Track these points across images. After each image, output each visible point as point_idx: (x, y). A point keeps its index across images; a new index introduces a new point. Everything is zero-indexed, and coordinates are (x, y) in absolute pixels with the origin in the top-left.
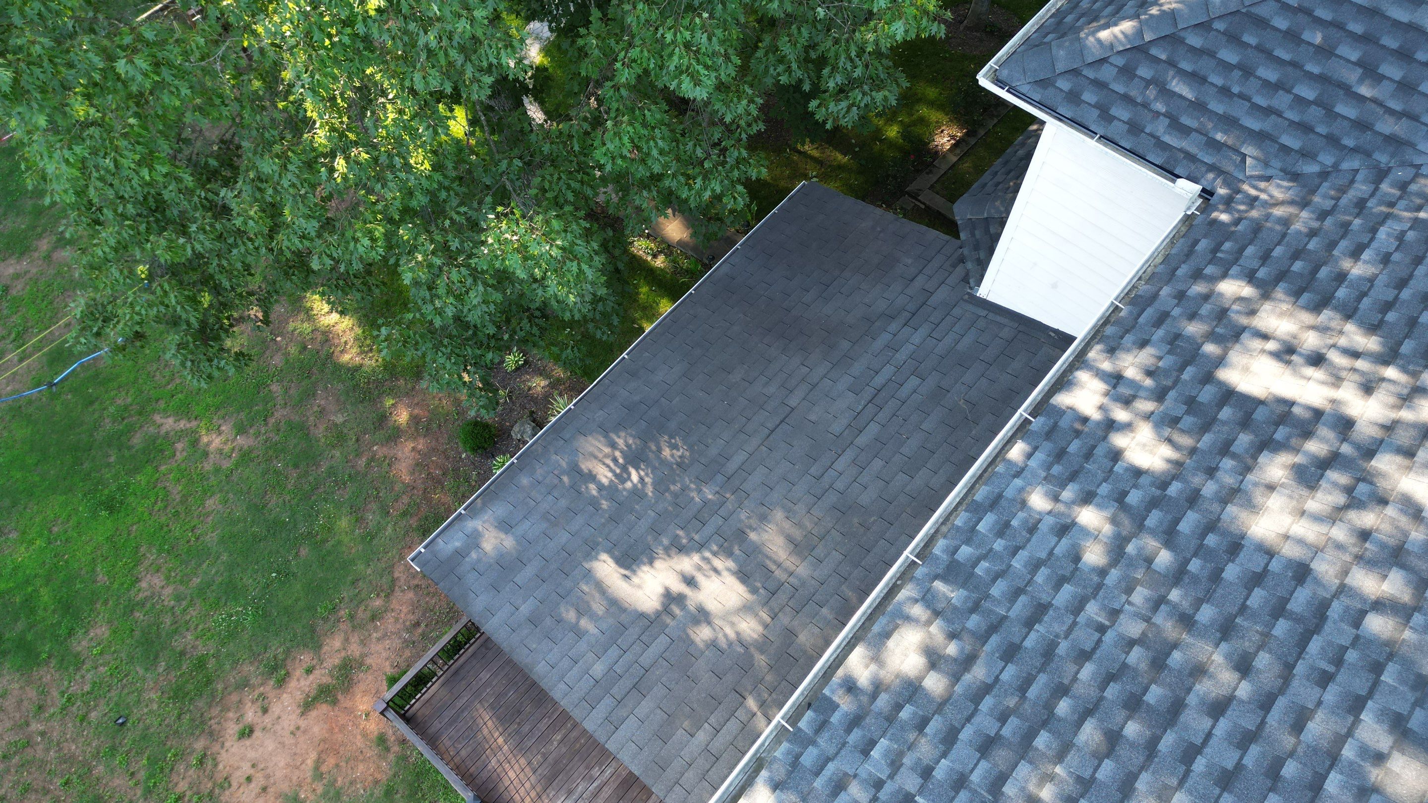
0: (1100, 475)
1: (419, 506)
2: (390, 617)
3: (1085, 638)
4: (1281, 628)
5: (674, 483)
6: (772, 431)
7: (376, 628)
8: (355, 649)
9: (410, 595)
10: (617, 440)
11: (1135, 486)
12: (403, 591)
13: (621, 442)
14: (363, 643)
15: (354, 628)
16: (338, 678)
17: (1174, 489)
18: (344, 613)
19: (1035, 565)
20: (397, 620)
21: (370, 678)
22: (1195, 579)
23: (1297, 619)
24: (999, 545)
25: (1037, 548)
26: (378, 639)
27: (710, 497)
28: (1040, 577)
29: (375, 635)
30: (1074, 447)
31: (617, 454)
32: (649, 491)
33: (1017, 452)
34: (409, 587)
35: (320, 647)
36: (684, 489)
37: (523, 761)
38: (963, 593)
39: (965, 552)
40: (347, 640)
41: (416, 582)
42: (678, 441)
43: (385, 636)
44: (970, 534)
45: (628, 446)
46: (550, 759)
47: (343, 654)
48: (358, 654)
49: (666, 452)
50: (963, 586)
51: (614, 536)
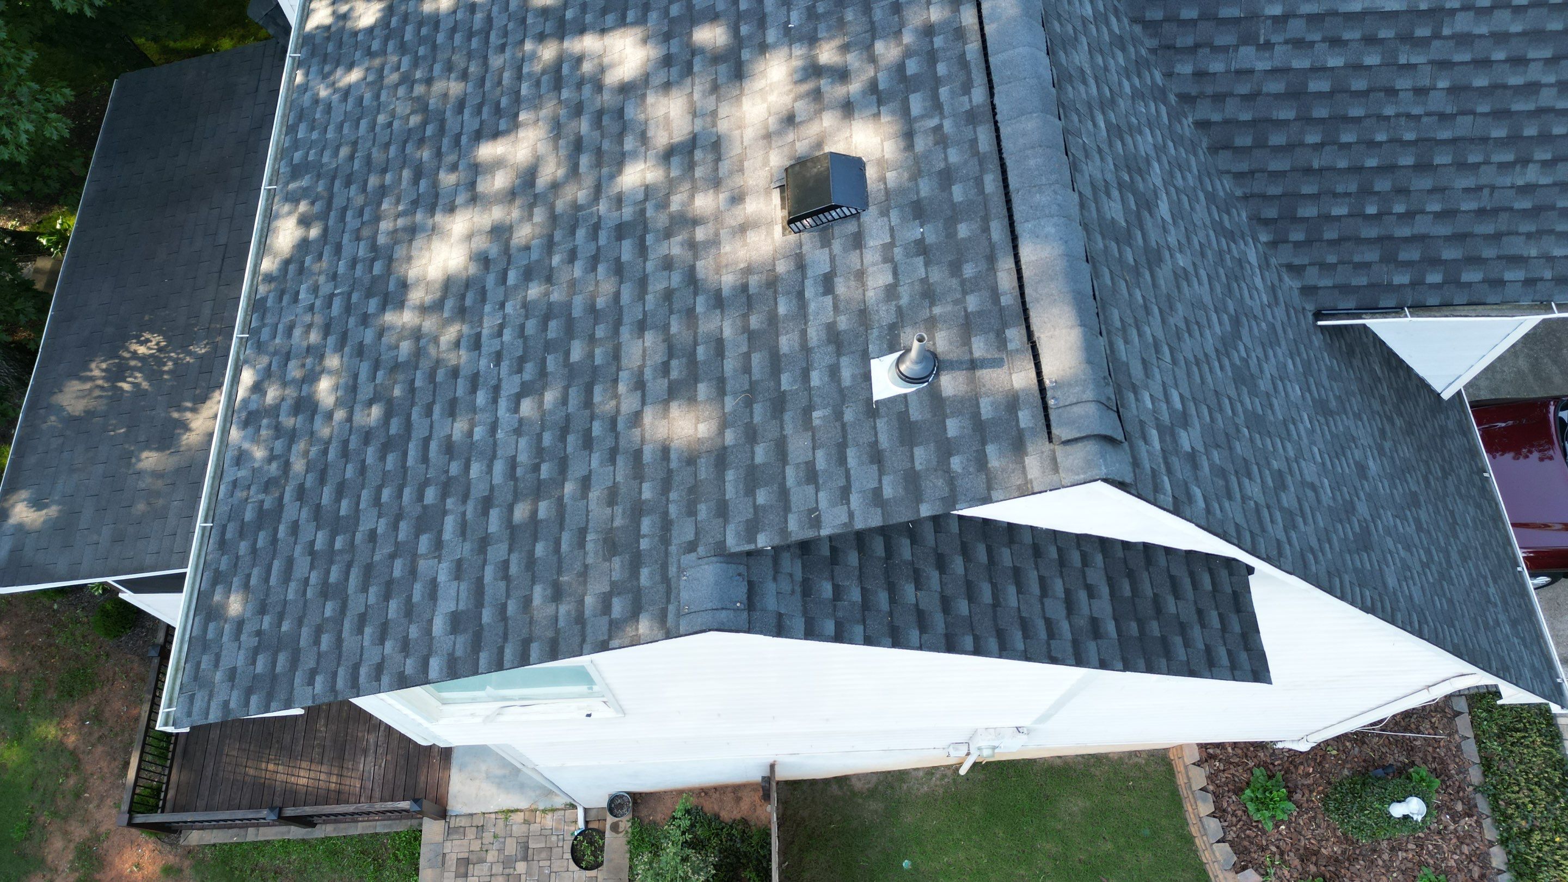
0: (352, 50)
1: (46, 679)
2: (95, 781)
3: (383, 137)
4: (475, 43)
5: (165, 364)
6: (220, 272)
7: (88, 801)
8: (80, 832)
9: (100, 749)
10: (93, 374)
11: (373, 39)
12: (90, 752)
13: (96, 373)
14: (85, 821)
15: (65, 819)
16: (83, 866)
17: (394, 21)
18: (45, 818)
19: (340, 127)
20: (103, 779)
21: (116, 839)
22: (424, 58)
23: (479, 32)
24: (315, 135)
25: (337, 116)
26: (98, 806)
27: (203, 351)
28: (346, 130)
29: (91, 806)
30: (330, 48)
31: (100, 382)
32: (145, 385)
33: (299, 78)
34: (93, 745)
35: (43, 861)
36: (176, 362)
37: (304, 764)
38: (307, 177)
39: (298, 156)
40: (65, 833)
41: (96, 735)
42: (147, 335)
43: (102, 799)
44: (296, 145)
45: (103, 370)
46: (328, 743)
47: (72, 846)
48: (87, 833)
49: (142, 350)
50: (307, 173)
51: (142, 438)
